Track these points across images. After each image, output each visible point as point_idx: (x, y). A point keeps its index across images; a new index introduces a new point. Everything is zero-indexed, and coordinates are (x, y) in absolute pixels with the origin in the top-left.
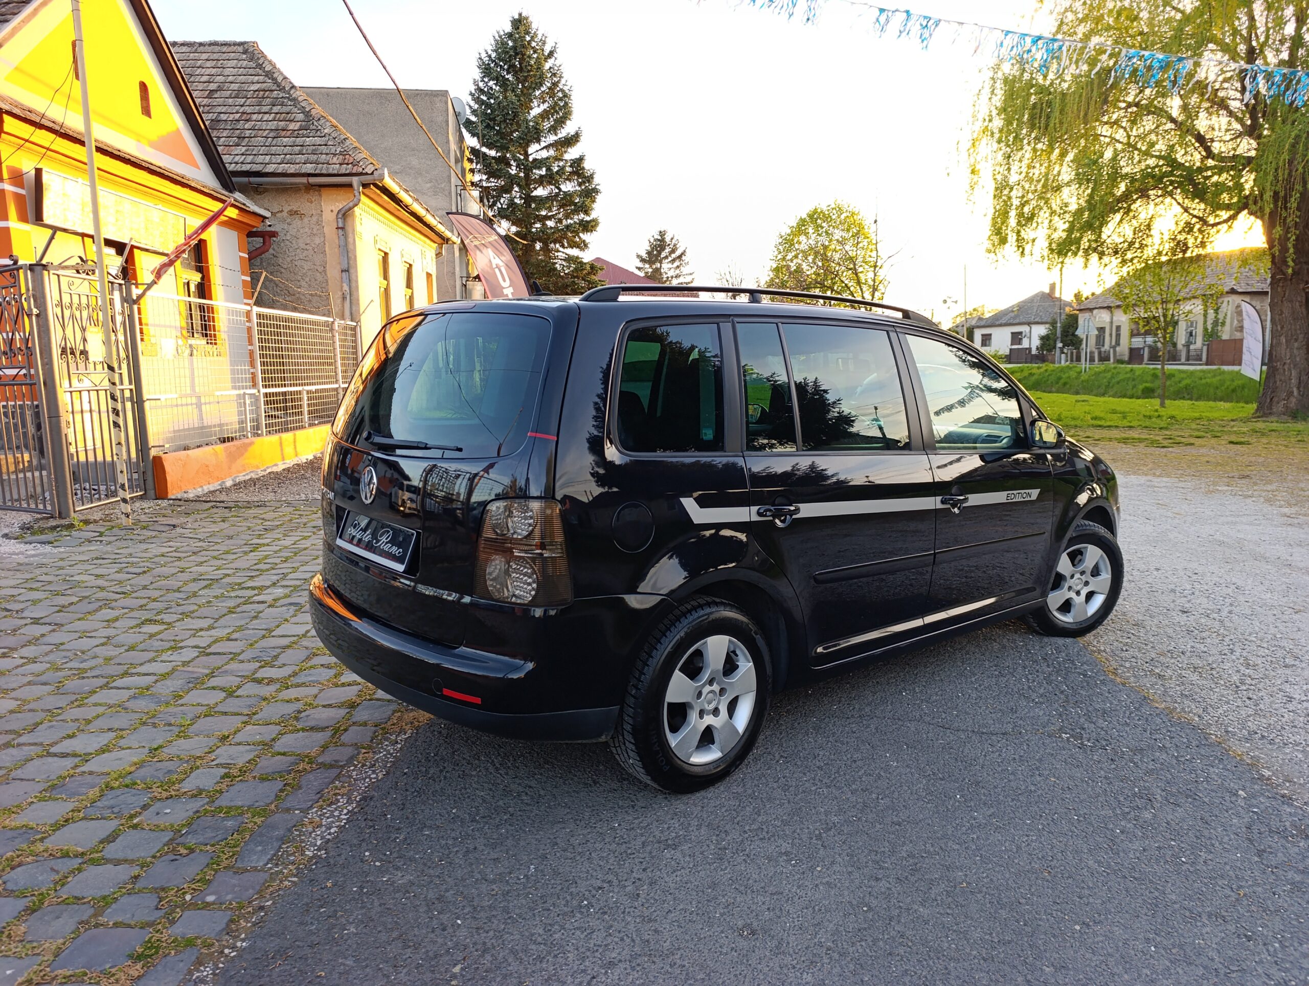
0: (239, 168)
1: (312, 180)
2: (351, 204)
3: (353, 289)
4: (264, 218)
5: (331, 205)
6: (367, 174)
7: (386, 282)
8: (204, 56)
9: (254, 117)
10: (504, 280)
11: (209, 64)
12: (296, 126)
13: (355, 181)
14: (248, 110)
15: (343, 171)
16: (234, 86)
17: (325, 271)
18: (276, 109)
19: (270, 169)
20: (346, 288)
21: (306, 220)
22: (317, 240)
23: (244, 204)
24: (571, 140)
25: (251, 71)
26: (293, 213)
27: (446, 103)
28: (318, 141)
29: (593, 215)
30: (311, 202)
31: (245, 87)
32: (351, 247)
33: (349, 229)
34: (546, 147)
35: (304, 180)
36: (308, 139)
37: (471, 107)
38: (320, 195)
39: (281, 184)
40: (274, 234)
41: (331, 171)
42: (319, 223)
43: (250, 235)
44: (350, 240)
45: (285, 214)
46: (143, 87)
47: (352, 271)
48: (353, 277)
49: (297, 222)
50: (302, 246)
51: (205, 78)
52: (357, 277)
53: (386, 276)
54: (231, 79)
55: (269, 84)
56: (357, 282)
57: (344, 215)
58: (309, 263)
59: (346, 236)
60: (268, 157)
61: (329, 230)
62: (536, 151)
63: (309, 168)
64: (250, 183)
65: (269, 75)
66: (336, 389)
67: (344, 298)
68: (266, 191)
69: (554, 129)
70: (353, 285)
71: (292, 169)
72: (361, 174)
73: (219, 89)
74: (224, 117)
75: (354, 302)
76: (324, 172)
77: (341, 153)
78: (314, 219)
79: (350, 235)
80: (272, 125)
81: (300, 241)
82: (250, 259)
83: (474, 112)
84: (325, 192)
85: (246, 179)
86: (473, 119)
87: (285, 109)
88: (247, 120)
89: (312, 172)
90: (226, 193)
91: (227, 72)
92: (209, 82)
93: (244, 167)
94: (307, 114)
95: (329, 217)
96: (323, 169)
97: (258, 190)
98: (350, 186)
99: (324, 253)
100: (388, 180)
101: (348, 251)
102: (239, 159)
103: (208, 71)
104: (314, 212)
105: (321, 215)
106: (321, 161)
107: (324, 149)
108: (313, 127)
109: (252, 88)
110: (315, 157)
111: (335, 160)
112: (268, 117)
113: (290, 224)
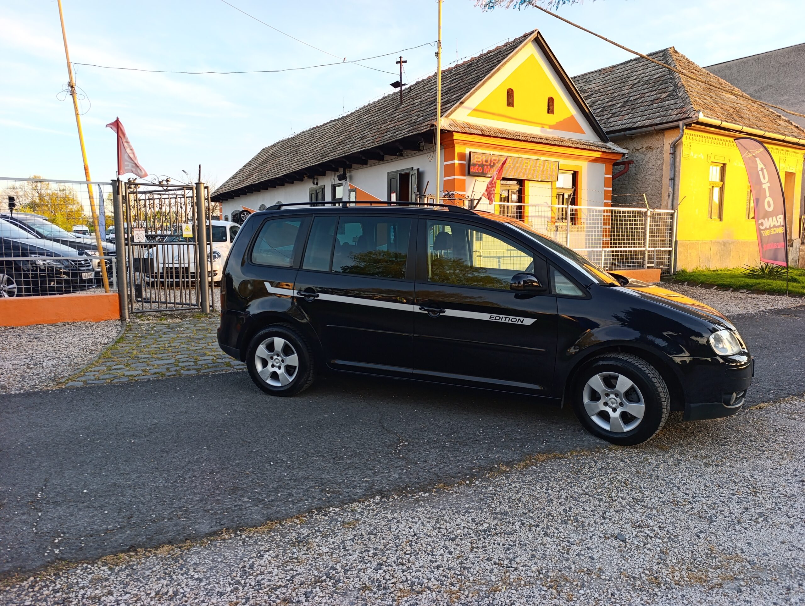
0: (618, 127)
1: (659, 127)
2: (678, 138)
3: (676, 190)
4: (624, 154)
5: (668, 140)
6: (689, 118)
7: (721, 183)
9: (647, 95)
10: (764, 178)
11: (640, 68)
12: (664, 95)
13: (681, 123)
14: (646, 91)
15: (677, 119)
16: (647, 78)
17: (661, 181)
18: (660, 87)
19: (637, 125)
20: (671, 190)
21: (654, 151)
22: (659, 162)
23: (611, 149)
25: (660, 67)
26: (648, 148)
28: (672, 102)
30: (659, 140)
31: (652, 77)
32: (677, 164)
33: (677, 153)
35: (652, 128)
36: (667, 102)
38: (664, 135)
39: (642, 132)
40: (629, 163)
41: (669, 120)
42: (661, 152)
43: (615, 164)
44: (678, 160)
45: (644, 149)
46: (551, 100)
47: (676, 179)
48: (676, 182)
49: (650, 153)
50: (650, 166)
51: (634, 78)
52: (679, 182)
53: (722, 179)
54: (647, 74)
55: (666, 72)
56: (678, 185)
57: (674, 145)
58: (653, 177)
59: (674, 158)
61: (667, 156)
63: (658, 120)
64: (625, 135)
65: (668, 66)
66: (644, 251)
67: (669, 196)
68: (636, 137)
70: (676, 187)
71: (647, 123)
72: (686, 118)
73: (639, 82)
74: (631, 98)
75: (675, 198)
76: (666, 121)
77: (682, 107)
78: (659, 150)
79: (678, 157)
80: (653, 98)
81: (650, 164)
82: (613, 178)
84: (667, 133)
87: (666, 85)
88: (642, 98)
89: (660, 122)
90: (601, 143)
91: (648, 70)
92: (636, 79)
93: (624, 126)
94: (676, 86)
95: (667, 148)
96: (665, 119)
97: (632, 138)
98: (677, 127)
99: (662, 169)
100: (702, 117)
101: (675, 167)
102: (625, 122)
103: (638, 73)
104: (659, 146)
105: (663, 147)
106: (667, 114)
107: (673, 107)
108: (675, 94)
109: (655, 77)
110: (664, 113)
111: (675, 113)
112: (654, 93)
113: (645, 155)
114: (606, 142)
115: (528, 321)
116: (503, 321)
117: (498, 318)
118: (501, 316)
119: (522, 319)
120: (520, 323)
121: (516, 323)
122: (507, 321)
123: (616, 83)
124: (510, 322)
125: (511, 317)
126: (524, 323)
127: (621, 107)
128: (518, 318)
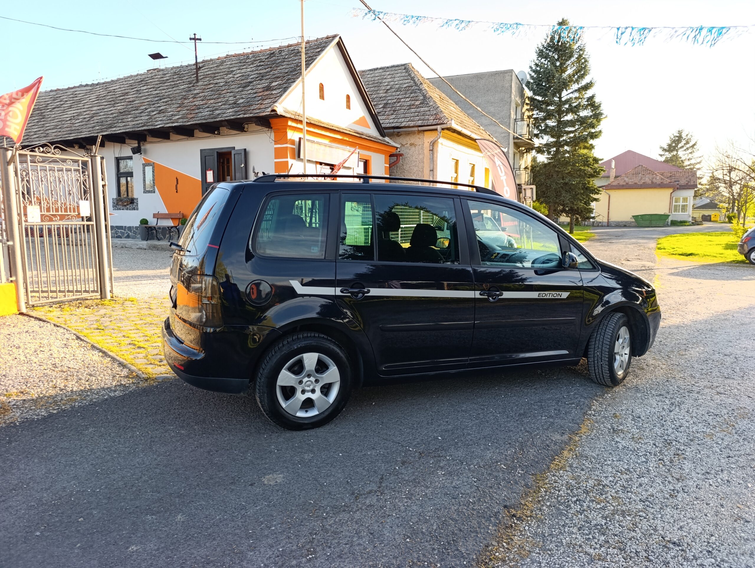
0: (388, 125)
1: (420, 129)
2: (436, 139)
4: (397, 148)
5: (428, 138)
6: (444, 123)
7: (456, 175)
8: (388, 73)
9: (402, 100)
11: (389, 77)
12: (418, 103)
13: (439, 127)
14: (400, 97)
15: (434, 123)
16: (397, 86)
17: (423, 171)
18: (412, 95)
19: (403, 125)
21: (417, 147)
22: (421, 157)
23: (388, 143)
24: (587, 87)
25: (406, 78)
26: (411, 145)
27: (512, 76)
28: (426, 109)
29: (597, 129)
30: (420, 139)
31: (401, 86)
32: (435, 159)
33: (435, 150)
34: (572, 93)
35: (416, 129)
36: (422, 109)
37: (530, 75)
38: (424, 135)
39: (407, 131)
40: (401, 155)
41: (429, 124)
42: (422, 148)
43: (391, 156)
44: (435, 156)
45: (408, 145)
46: (348, 97)
47: (434, 170)
48: (435, 173)
49: (413, 148)
50: (414, 159)
51: (386, 84)
52: (437, 173)
53: (456, 172)
54: (396, 82)
55: (412, 83)
57: (433, 143)
58: (417, 168)
59: (433, 154)
60: (403, 119)
61: (426, 151)
62: (565, 95)
63: (420, 123)
64: (394, 132)
65: (413, 79)
68: (401, 135)
69: (577, 81)
70: (435, 177)
71: (412, 124)
72: (442, 124)
73: (391, 88)
74: (390, 101)
76: (426, 124)
77: (435, 114)
78: (420, 146)
79: (436, 153)
80: (408, 103)
81: (414, 157)
82: (390, 167)
83: (532, 77)
84: (426, 133)
85: (392, 130)
86: (532, 81)
87: (416, 95)
88: (399, 102)
89: (420, 125)
90: (381, 138)
91: (396, 79)
92: (387, 85)
93: (393, 125)
94: (425, 96)
95: (427, 145)
96: (425, 123)
97: (399, 135)
98: (436, 130)
99: (423, 162)
100: (455, 125)
101: (433, 161)
102: (391, 121)
103: (388, 80)
104: (420, 143)
105: (423, 145)
106: (425, 119)
107: (428, 113)
108: (426, 102)
109: (404, 86)
110: (423, 117)
111: (432, 118)
112: (407, 100)
113: (410, 150)
114: (384, 137)
115: (565, 295)
116: (548, 297)
117: (544, 295)
118: (546, 293)
119: (560, 293)
120: (559, 297)
121: (557, 297)
122: (550, 297)
123: (370, 86)
124: (553, 297)
125: (554, 293)
126: (562, 297)
127: (384, 107)
128: (558, 293)
